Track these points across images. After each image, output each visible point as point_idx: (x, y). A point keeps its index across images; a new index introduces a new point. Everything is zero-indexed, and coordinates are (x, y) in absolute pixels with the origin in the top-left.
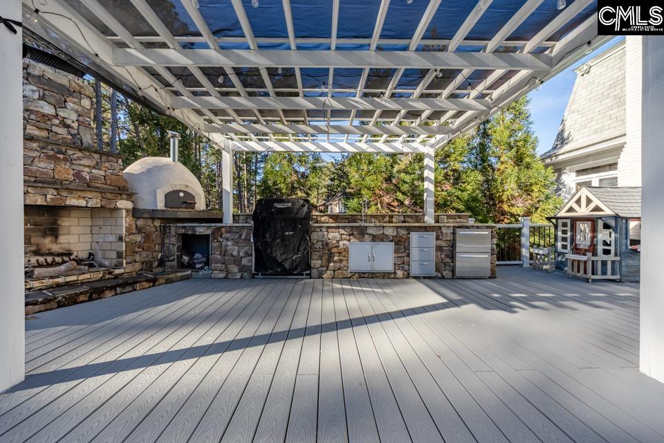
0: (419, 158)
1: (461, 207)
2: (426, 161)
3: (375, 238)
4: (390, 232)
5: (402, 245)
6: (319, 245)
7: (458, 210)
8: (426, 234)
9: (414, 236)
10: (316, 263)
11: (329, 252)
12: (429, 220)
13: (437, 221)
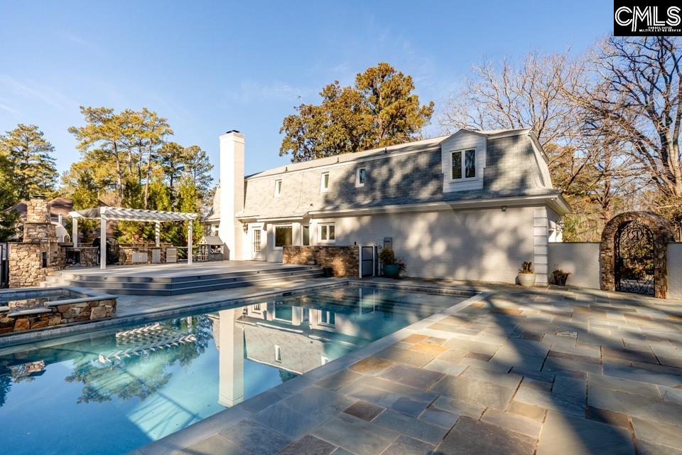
0: (154, 225)
1: (169, 240)
2: (157, 225)
3: (141, 251)
4: (146, 250)
5: (150, 253)
6: (122, 254)
7: (168, 242)
8: (158, 250)
9: (153, 251)
10: (120, 260)
11: (125, 256)
12: (158, 246)
13: (160, 245)
